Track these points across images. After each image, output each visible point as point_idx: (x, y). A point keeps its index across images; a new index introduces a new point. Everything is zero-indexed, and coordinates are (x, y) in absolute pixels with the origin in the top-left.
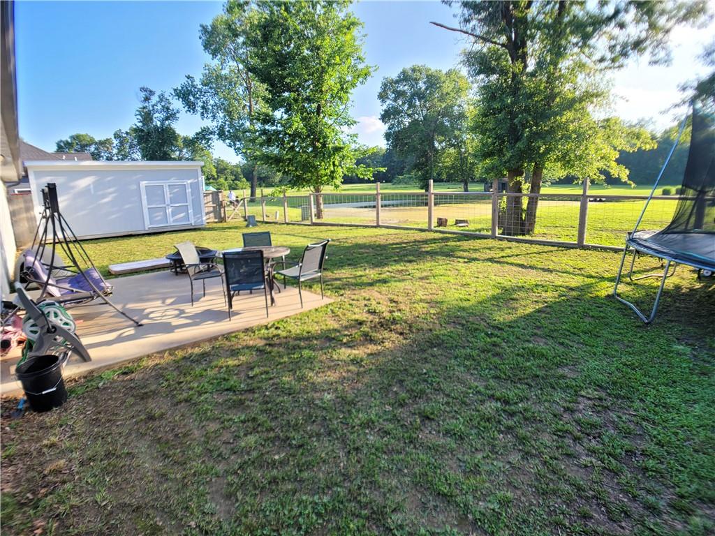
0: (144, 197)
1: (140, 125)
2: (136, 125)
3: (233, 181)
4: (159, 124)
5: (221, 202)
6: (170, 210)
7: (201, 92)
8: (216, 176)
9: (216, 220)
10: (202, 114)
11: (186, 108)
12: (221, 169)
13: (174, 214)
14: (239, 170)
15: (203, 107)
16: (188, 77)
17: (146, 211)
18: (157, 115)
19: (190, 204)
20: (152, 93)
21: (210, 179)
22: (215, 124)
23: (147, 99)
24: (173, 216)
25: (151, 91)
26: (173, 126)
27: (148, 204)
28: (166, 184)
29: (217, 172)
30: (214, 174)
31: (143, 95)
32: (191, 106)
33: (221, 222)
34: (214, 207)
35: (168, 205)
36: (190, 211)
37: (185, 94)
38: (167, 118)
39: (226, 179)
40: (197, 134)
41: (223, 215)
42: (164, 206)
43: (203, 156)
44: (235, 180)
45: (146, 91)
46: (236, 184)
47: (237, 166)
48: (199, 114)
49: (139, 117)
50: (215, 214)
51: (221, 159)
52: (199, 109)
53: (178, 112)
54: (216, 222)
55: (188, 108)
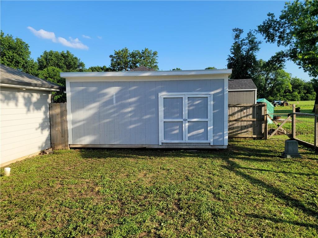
0: (161, 109)
1: (232, 56)
2: (229, 56)
3: (305, 94)
4: (244, 53)
5: (264, 116)
6: (187, 124)
7: (280, 25)
8: (291, 91)
9: (255, 136)
10: (279, 42)
11: (267, 39)
12: (297, 85)
13: (190, 130)
14: (311, 86)
15: (280, 37)
16: (269, 15)
17: (161, 125)
18: (244, 47)
19: (210, 119)
20: (241, 31)
21: (287, 92)
22: (288, 47)
23: (237, 36)
24: (189, 133)
25: (240, 30)
26: (254, 54)
27: (165, 118)
28: (185, 96)
29: (292, 88)
30: (291, 89)
31: (235, 33)
32: (271, 38)
33: (261, 139)
34: (253, 121)
35: (186, 120)
36: (210, 128)
37: (265, 29)
38: (252, 49)
39: (299, 93)
40: (273, 57)
41: (263, 131)
42: (181, 120)
43: (283, 77)
44: (307, 93)
45: (236, 31)
46: (307, 97)
47: (309, 83)
48: (276, 43)
49: (232, 50)
50: (254, 130)
51: (297, 78)
52: (277, 39)
53: (260, 43)
54: (254, 139)
55: (268, 39)
